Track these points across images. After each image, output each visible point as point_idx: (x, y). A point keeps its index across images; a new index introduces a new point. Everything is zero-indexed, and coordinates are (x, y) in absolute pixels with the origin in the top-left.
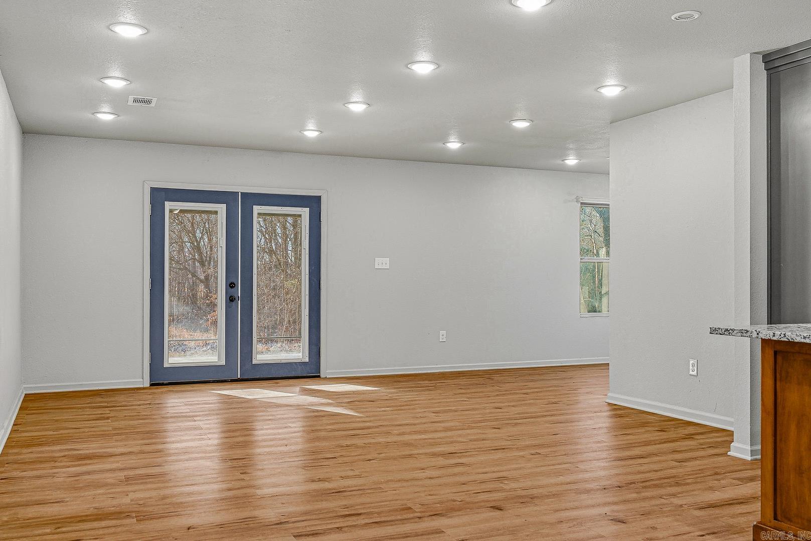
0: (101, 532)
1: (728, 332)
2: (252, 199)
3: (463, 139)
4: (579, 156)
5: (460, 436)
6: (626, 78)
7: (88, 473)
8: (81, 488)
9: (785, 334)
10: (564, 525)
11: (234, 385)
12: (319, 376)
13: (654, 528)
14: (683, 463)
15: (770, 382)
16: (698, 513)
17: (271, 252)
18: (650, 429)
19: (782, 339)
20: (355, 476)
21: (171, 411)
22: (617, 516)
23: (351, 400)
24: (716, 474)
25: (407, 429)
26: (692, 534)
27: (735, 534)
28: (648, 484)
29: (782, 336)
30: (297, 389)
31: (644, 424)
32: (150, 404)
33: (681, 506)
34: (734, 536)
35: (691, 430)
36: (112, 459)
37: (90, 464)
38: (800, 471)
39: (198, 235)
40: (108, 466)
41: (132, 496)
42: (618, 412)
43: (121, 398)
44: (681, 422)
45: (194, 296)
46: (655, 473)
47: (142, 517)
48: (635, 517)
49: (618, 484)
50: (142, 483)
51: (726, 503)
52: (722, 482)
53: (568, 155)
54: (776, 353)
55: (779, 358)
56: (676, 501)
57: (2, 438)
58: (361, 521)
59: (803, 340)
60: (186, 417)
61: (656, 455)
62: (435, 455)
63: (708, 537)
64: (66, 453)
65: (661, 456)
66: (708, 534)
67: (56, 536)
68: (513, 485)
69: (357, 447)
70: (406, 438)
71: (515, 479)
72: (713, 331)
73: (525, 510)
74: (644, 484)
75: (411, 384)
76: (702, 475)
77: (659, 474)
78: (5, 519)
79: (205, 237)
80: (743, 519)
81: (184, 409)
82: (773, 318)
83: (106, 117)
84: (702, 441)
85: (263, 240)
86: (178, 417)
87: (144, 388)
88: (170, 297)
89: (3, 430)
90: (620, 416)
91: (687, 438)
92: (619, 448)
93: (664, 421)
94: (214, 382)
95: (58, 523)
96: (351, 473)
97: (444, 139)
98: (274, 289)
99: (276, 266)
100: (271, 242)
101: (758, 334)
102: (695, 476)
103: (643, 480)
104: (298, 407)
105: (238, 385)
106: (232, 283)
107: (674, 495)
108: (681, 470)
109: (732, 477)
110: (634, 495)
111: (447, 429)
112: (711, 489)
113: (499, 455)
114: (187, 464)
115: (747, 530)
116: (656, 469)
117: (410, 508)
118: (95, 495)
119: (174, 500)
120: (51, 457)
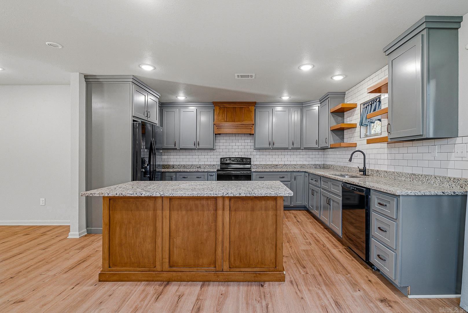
9: (122, 194)
13: (44, 296)
14: (47, 250)
15: (107, 212)
16: (65, 276)
18: (19, 235)
19: (120, 196)
22: (17, 299)
24: (66, 250)
26: (67, 290)
27: (88, 280)
28: (29, 269)
29: (121, 194)
31: (15, 233)
33: (55, 275)
34: (89, 281)
44: (36, 227)
46: (32, 261)
48: (29, 294)
49: (11, 276)
51: (77, 264)
52: (70, 253)
56: (51, 273)
59: (130, 195)
61: (28, 249)
63: (76, 287)
65: (32, 249)
66: (76, 286)
72: (83, 195)
74: (28, 270)
76: (59, 253)
77: (36, 260)
80: (88, 269)
84: (51, 235)
91: (43, 235)
93: (26, 229)
101: (108, 194)
102: (55, 255)
103: (26, 268)
107: (48, 270)
108: (46, 254)
109: (74, 249)
110: (24, 280)
112: (67, 259)
115: (93, 275)
116: (32, 258)
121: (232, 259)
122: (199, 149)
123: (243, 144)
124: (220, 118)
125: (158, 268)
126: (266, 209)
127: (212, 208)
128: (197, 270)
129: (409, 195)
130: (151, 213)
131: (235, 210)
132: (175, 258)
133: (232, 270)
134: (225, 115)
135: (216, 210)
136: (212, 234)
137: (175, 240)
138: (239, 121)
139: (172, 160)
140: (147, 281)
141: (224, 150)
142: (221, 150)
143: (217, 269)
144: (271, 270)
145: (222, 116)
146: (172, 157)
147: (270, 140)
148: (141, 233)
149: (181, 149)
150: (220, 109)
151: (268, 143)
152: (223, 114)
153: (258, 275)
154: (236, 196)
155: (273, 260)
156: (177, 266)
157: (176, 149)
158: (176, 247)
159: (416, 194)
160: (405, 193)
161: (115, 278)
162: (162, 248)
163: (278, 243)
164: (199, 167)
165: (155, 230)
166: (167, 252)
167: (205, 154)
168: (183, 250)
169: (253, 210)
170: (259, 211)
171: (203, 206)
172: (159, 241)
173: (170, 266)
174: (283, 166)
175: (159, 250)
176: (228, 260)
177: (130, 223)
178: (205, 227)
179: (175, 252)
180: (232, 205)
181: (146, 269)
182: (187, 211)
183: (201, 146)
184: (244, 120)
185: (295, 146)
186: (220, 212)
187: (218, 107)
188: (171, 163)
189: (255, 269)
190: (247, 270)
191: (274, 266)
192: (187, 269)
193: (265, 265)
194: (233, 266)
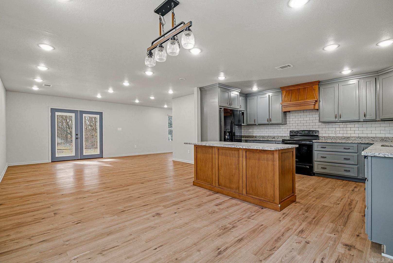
0: (35, 198)
1: (187, 143)
2: (82, 112)
3: (139, 100)
4: (167, 105)
5: (137, 169)
6: (174, 90)
7: (31, 185)
8: (29, 189)
10: (156, 185)
11: (78, 161)
12: (103, 158)
17: (91, 126)
20: (109, 180)
21: (58, 168)
23: (111, 163)
25: (124, 168)
30: (96, 161)
32: (51, 167)
35: (188, 165)
36: (39, 181)
37: (31, 183)
38: (200, 170)
39: (68, 121)
40: (38, 183)
41: (45, 189)
42: (174, 162)
43: (42, 166)
45: (67, 138)
47: (48, 194)
50: (48, 186)
53: (164, 105)
54: (196, 147)
55: (197, 148)
57: (1, 178)
58: (109, 189)
60: (63, 169)
62: (130, 174)
63: (185, 184)
64: (23, 181)
65: (180, 170)
67: (21, 200)
68: (147, 178)
69: (111, 173)
70: (124, 170)
71: (148, 177)
72: (185, 143)
73: (149, 183)
74: (177, 176)
75: (127, 158)
77: (180, 174)
78: (4, 198)
79: (70, 121)
81: (62, 167)
82: (202, 140)
83: (35, 88)
85: (89, 123)
86: (60, 170)
87: (49, 163)
88: (57, 138)
89: (1, 176)
90: (174, 163)
92: (175, 169)
94: (72, 160)
95: (21, 197)
96: (108, 179)
97: (135, 100)
98: (92, 136)
99: (93, 130)
100: (91, 123)
104: (96, 165)
105: (79, 161)
106: (77, 134)
107: (181, 178)
108: (183, 173)
111: (134, 168)
112: (189, 176)
113: (146, 172)
114: (63, 180)
117: (122, 185)
118: (34, 190)
119: (58, 189)
120: (18, 182)
121: (248, 189)
122: (272, 124)
123: (311, 119)
124: (286, 99)
125: (214, 184)
126: (267, 160)
127: (237, 156)
128: (230, 190)
129: (377, 156)
130: (211, 155)
131: (249, 159)
132: (221, 181)
133: (247, 195)
134: (290, 96)
135: (239, 157)
136: (237, 171)
137: (220, 171)
138: (302, 100)
139: (255, 132)
140: (209, 190)
141: (294, 125)
142: (291, 125)
143: (240, 192)
144: (271, 201)
145: (288, 97)
146: (255, 130)
147: (336, 113)
148: (207, 165)
149: (259, 125)
150: (287, 91)
151: (334, 117)
152: (288, 96)
153: (262, 202)
154: (241, 148)
155: (273, 196)
156: (222, 186)
157: (255, 125)
158: (221, 175)
159: (386, 156)
160: (371, 154)
161: (198, 185)
162: (215, 174)
163: (275, 184)
164: (274, 138)
165: (212, 165)
166: (217, 177)
167: (278, 128)
168: (224, 178)
169: (259, 159)
170: (263, 161)
171: (233, 154)
172: (214, 171)
173: (219, 185)
174: (356, 139)
175: (214, 175)
176: (245, 188)
177: (203, 159)
178: (234, 167)
179: (221, 178)
180: (247, 155)
181: (209, 184)
182: (225, 156)
183: (273, 122)
184: (307, 98)
185: (368, 118)
186: (241, 159)
187: (285, 91)
188: (255, 135)
189: (261, 198)
190: (256, 197)
191: (273, 200)
192: (226, 189)
193: (267, 197)
194: (248, 193)
